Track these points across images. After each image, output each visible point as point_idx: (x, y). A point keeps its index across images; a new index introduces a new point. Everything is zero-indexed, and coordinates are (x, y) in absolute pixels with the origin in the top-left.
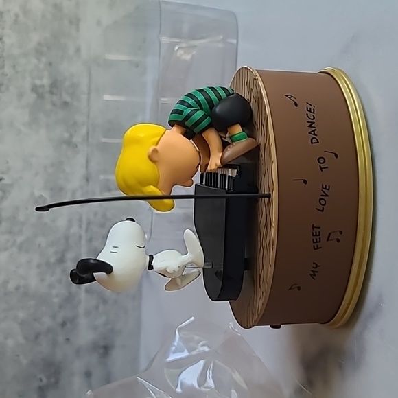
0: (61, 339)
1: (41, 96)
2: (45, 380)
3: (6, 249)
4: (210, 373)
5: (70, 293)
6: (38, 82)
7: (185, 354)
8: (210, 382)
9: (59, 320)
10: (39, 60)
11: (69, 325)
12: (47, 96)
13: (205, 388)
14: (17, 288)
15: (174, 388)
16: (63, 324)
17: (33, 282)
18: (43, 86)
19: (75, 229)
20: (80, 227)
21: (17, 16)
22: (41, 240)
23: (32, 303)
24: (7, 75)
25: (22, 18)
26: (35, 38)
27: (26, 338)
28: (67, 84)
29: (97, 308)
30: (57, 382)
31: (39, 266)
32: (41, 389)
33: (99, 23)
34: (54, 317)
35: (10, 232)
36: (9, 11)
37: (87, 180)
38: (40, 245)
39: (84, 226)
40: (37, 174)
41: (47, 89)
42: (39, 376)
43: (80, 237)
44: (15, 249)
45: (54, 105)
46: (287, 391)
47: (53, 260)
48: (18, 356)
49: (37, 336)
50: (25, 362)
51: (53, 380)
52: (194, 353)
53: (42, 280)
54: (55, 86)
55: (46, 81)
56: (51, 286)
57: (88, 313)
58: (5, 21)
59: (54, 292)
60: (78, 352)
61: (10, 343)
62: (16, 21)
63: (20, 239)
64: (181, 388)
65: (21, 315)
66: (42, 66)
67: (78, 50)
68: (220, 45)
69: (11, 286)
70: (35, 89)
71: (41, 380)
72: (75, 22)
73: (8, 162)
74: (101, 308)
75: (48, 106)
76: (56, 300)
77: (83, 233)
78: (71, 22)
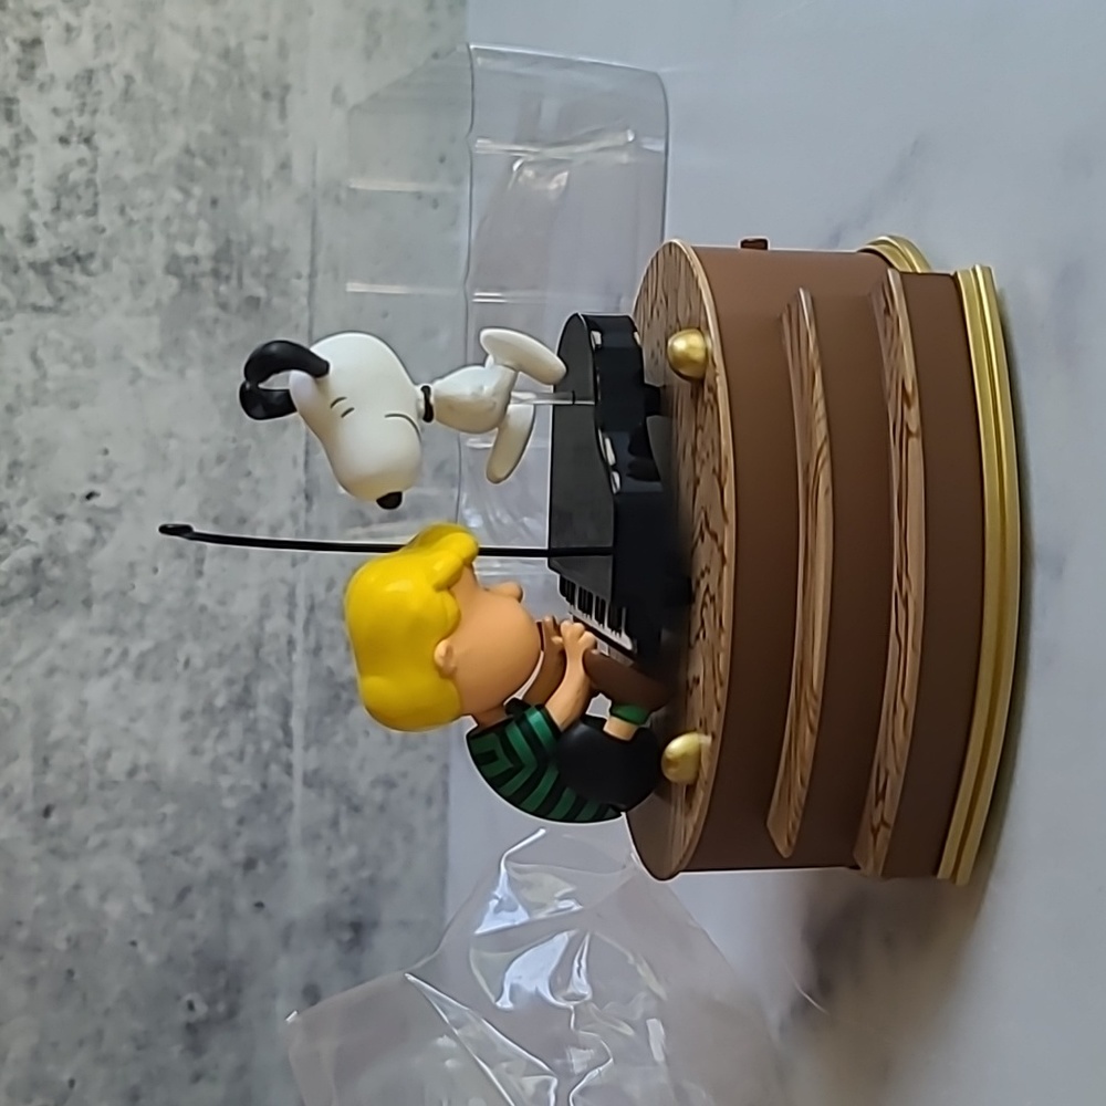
0: (243, 903)
1: (190, 285)
2: (201, 1009)
3: (103, 673)
4: (580, 964)
5: (264, 786)
6: (183, 250)
7: (521, 916)
8: (581, 984)
9: (239, 855)
10: (187, 193)
11: (261, 868)
12: (206, 283)
13: (567, 999)
14: (132, 773)
15: (493, 999)
16: (249, 865)
17: (173, 757)
18: (195, 259)
19: (276, 623)
20: (291, 617)
21: (129, 79)
22: (192, 649)
23: (169, 809)
24: (103, 230)
25: (141, 87)
26: (178, 135)
27: (155, 900)
28: (257, 251)
29: (335, 823)
30: (232, 1013)
31: (187, 715)
32: (191, 1028)
33: (337, 96)
34: (224, 847)
35: (114, 630)
36: (108, 67)
37: (308, 497)
38: (187, 663)
39: (301, 615)
40: (181, 482)
41: (207, 265)
42: (188, 997)
43: (291, 643)
44: (125, 673)
45: (224, 306)
46: (775, 1012)
47: (220, 702)
48: (134, 944)
49: (183, 893)
50: (151, 959)
51: (221, 1008)
52: (542, 915)
53: (195, 752)
54: (225, 257)
55: (203, 247)
56: (217, 767)
57: (311, 837)
58: (99, 93)
59: (225, 782)
60: (286, 936)
61: (114, 909)
62: (127, 95)
63: (137, 647)
64: (512, 998)
65: (143, 839)
66: (192, 207)
67: (285, 166)
68: (624, 158)
69: (117, 766)
70: (174, 266)
71: (191, 1006)
72: (278, 94)
73: (106, 452)
74: (344, 825)
75: (211, 311)
76: (230, 803)
77: (298, 633)
78: (266, 95)
